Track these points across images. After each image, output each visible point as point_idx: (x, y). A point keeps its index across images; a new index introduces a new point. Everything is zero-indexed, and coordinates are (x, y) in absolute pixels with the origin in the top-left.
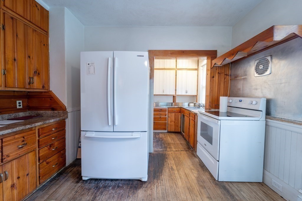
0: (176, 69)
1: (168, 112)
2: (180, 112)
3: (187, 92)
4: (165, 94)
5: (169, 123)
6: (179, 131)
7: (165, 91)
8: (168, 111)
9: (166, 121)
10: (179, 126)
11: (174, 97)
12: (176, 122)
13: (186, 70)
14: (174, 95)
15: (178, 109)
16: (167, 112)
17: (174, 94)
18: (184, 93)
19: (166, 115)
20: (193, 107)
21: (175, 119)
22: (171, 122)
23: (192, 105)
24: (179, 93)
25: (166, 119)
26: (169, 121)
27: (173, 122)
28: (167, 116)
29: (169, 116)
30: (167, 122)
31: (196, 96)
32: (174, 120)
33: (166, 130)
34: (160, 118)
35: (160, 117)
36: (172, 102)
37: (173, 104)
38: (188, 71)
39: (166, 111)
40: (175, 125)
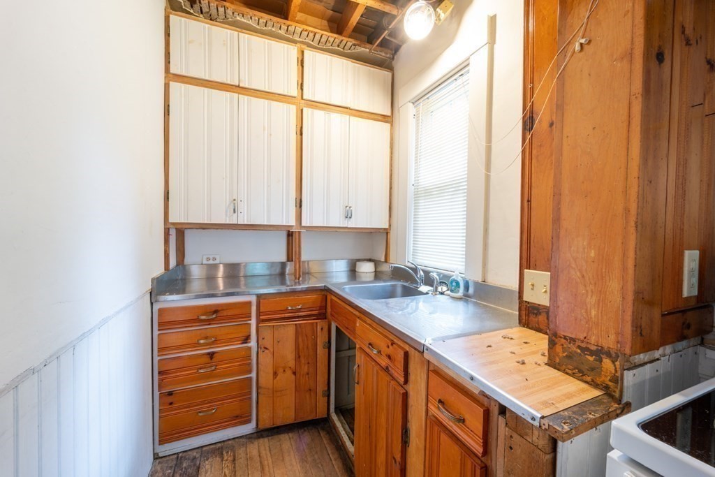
0: (302, 102)
1: (259, 321)
2: (322, 316)
3: (348, 216)
4: (243, 220)
5: (262, 381)
6: (321, 413)
7: (243, 208)
8: (259, 313)
9: (250, 372)
10: (321, 387)
11: (290, 235)
12: (305, 369)
13: (346, 113)
14: (292, 226)
15: (314, 297)
16: (253, 322)
17: (292, 221)
18: (337, 221)
19: (247, 339)
20: (371, 277)
21: (298, 357)
22: (275, 374)
23: (366, 268)
24: (312, 217)
25: (249, 357)
26: (261, 371)
27: (289, 372)
28: (253, 343)
29: (268, 342)
30: (254, 375)
31: (386, 232)
32: (292, 363)
33: (249, 421)
34: (207, 359)
35: (211, 355)
36: (283, 258)
37: (289, 268)
38: (353, 118)
39: (249, 316)
40: (297, 389)
